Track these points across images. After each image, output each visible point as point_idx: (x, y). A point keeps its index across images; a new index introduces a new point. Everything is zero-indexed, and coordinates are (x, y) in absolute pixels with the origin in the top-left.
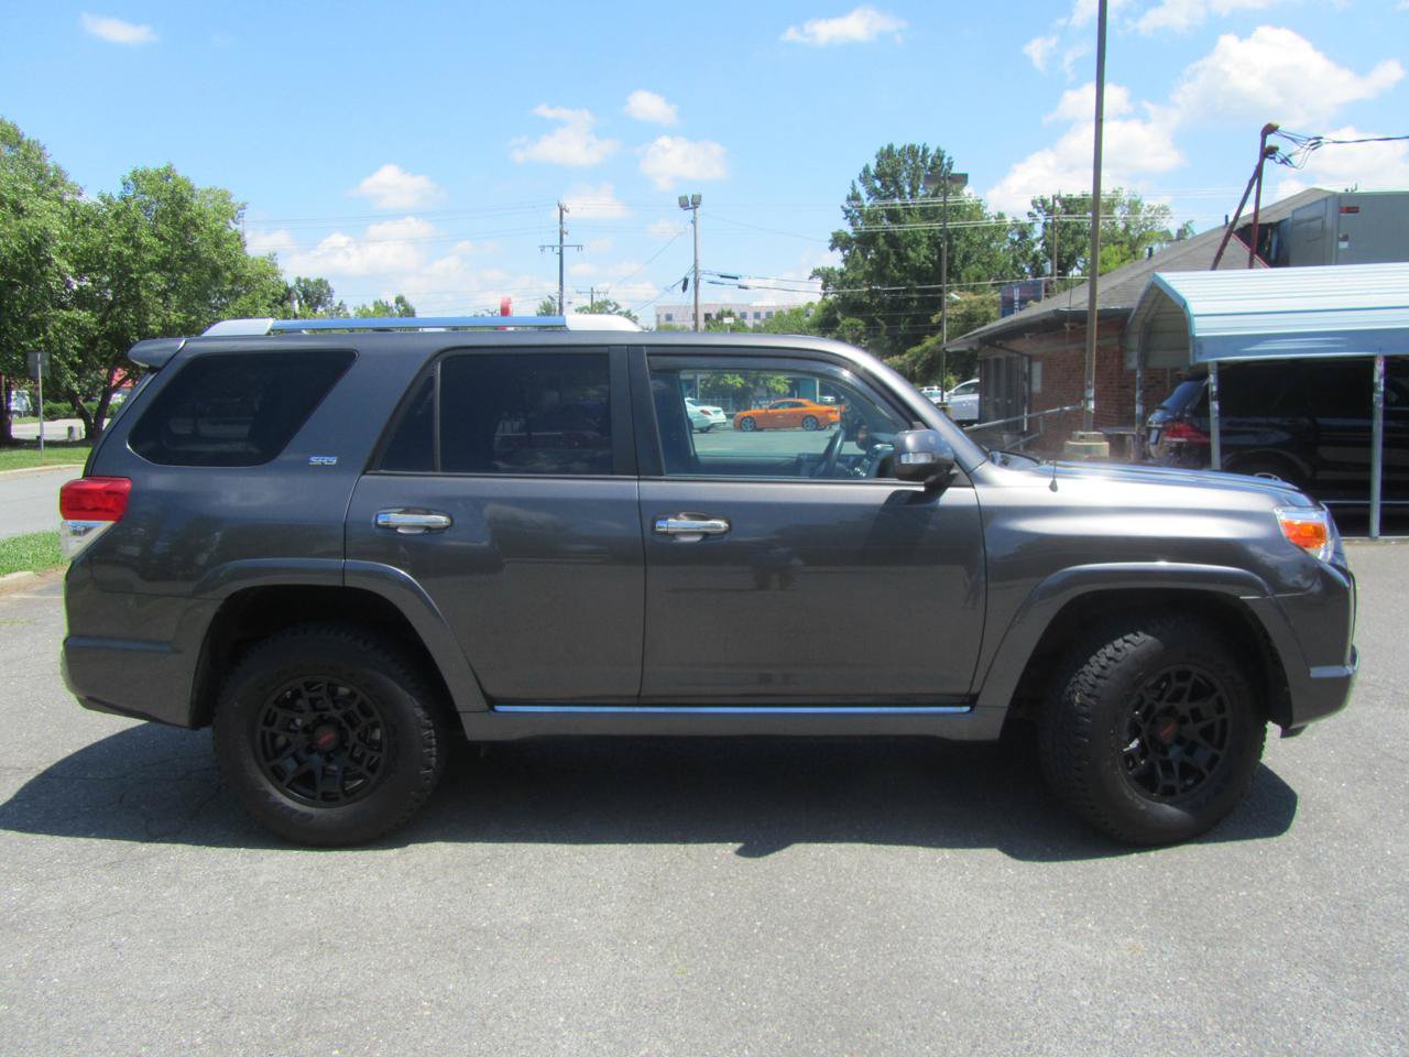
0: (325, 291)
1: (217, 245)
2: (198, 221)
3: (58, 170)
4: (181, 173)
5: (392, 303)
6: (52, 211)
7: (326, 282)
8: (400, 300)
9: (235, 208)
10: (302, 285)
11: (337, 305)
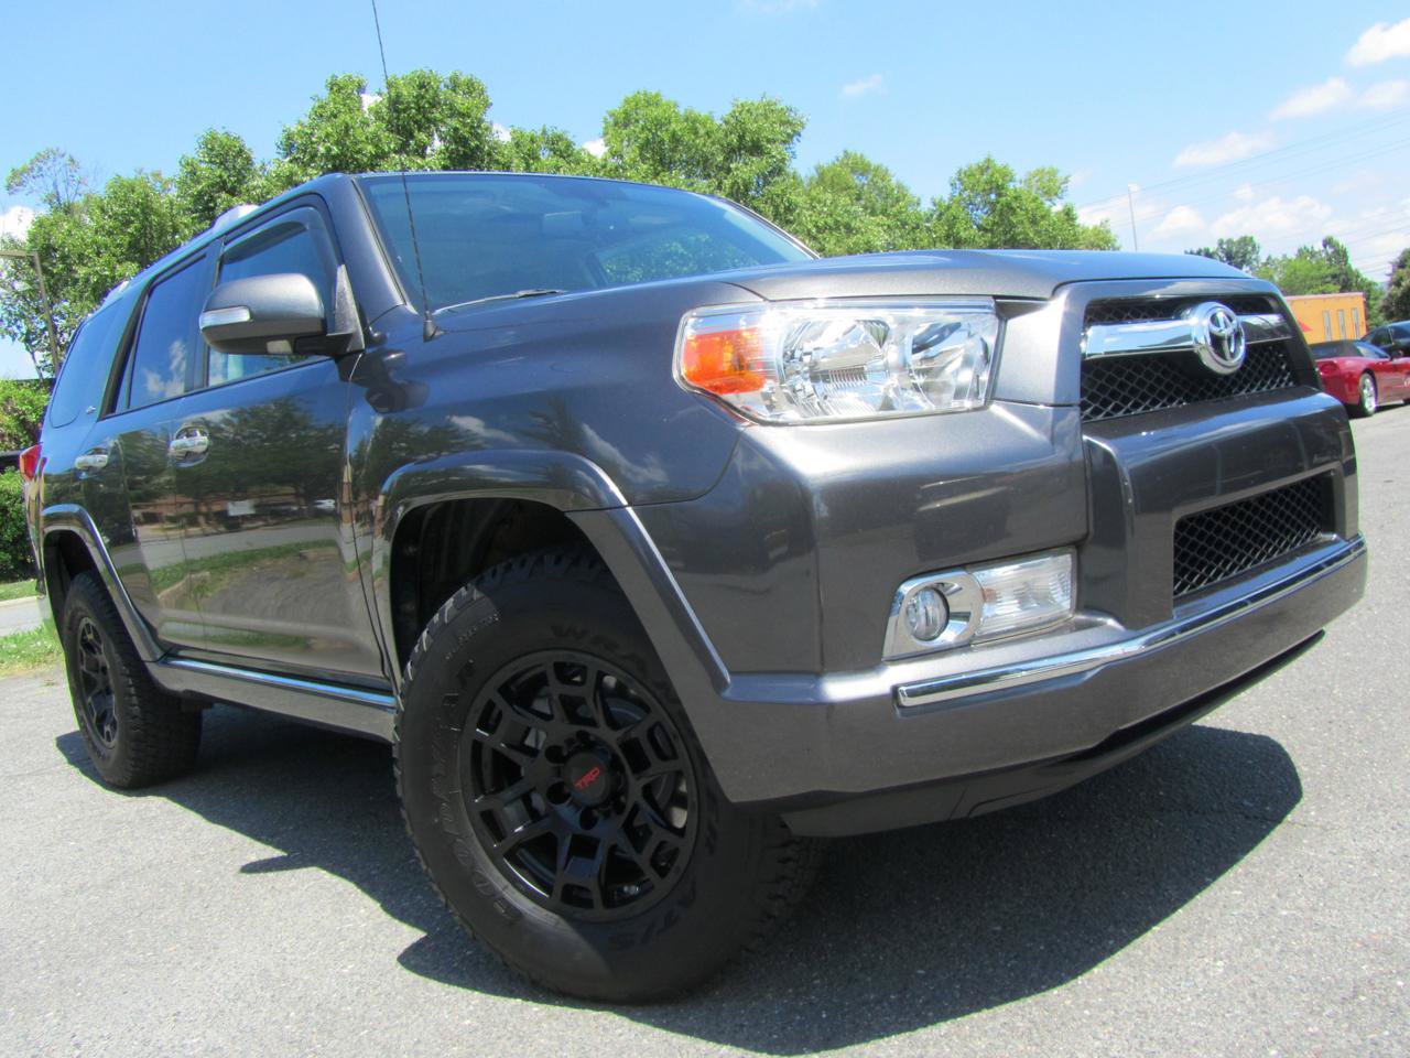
0: (1250, 248)
1: (1034, 222)
2: (1014, 205)
3: (900, 187)
4: (999, 163)
5: (1318, 247)
6: (878, 225)
7: (1251, 238)
8: (1327, 242)
9: (1057, 184)
10: (1225, 246)
11: (1264, 260)
